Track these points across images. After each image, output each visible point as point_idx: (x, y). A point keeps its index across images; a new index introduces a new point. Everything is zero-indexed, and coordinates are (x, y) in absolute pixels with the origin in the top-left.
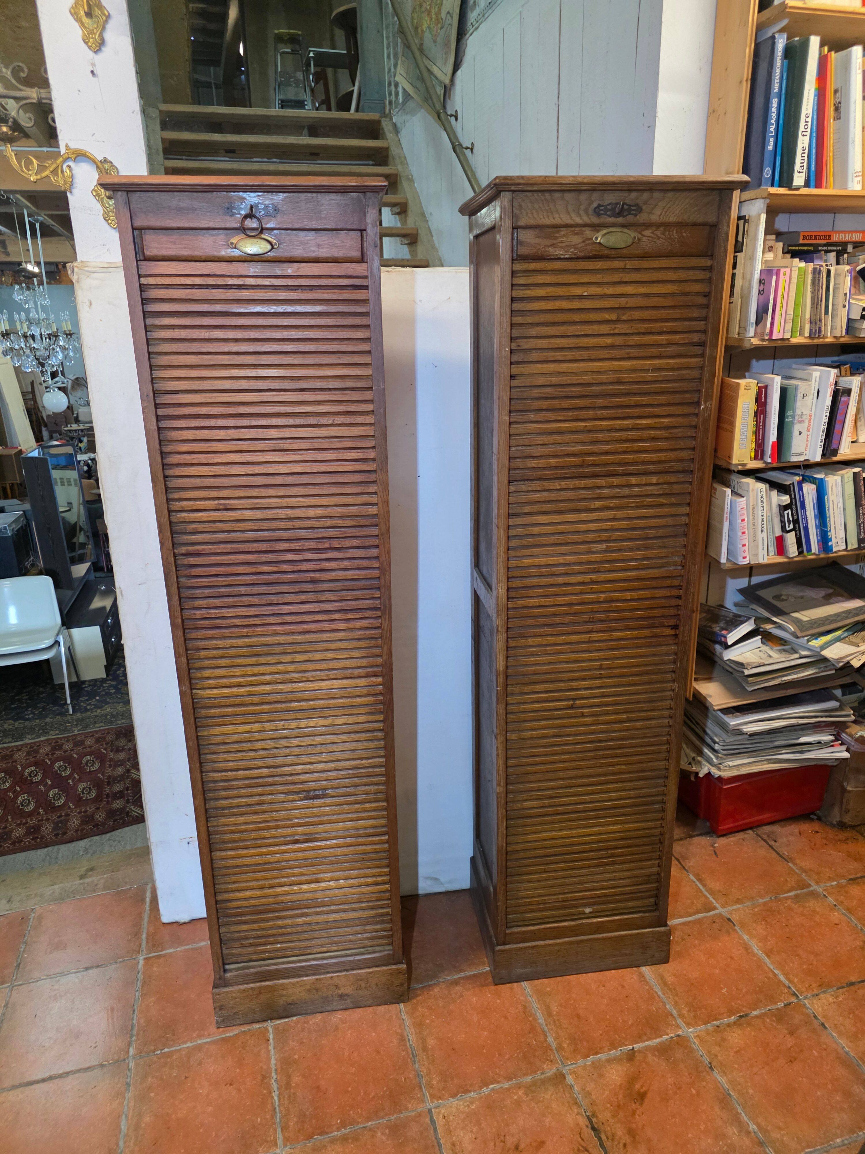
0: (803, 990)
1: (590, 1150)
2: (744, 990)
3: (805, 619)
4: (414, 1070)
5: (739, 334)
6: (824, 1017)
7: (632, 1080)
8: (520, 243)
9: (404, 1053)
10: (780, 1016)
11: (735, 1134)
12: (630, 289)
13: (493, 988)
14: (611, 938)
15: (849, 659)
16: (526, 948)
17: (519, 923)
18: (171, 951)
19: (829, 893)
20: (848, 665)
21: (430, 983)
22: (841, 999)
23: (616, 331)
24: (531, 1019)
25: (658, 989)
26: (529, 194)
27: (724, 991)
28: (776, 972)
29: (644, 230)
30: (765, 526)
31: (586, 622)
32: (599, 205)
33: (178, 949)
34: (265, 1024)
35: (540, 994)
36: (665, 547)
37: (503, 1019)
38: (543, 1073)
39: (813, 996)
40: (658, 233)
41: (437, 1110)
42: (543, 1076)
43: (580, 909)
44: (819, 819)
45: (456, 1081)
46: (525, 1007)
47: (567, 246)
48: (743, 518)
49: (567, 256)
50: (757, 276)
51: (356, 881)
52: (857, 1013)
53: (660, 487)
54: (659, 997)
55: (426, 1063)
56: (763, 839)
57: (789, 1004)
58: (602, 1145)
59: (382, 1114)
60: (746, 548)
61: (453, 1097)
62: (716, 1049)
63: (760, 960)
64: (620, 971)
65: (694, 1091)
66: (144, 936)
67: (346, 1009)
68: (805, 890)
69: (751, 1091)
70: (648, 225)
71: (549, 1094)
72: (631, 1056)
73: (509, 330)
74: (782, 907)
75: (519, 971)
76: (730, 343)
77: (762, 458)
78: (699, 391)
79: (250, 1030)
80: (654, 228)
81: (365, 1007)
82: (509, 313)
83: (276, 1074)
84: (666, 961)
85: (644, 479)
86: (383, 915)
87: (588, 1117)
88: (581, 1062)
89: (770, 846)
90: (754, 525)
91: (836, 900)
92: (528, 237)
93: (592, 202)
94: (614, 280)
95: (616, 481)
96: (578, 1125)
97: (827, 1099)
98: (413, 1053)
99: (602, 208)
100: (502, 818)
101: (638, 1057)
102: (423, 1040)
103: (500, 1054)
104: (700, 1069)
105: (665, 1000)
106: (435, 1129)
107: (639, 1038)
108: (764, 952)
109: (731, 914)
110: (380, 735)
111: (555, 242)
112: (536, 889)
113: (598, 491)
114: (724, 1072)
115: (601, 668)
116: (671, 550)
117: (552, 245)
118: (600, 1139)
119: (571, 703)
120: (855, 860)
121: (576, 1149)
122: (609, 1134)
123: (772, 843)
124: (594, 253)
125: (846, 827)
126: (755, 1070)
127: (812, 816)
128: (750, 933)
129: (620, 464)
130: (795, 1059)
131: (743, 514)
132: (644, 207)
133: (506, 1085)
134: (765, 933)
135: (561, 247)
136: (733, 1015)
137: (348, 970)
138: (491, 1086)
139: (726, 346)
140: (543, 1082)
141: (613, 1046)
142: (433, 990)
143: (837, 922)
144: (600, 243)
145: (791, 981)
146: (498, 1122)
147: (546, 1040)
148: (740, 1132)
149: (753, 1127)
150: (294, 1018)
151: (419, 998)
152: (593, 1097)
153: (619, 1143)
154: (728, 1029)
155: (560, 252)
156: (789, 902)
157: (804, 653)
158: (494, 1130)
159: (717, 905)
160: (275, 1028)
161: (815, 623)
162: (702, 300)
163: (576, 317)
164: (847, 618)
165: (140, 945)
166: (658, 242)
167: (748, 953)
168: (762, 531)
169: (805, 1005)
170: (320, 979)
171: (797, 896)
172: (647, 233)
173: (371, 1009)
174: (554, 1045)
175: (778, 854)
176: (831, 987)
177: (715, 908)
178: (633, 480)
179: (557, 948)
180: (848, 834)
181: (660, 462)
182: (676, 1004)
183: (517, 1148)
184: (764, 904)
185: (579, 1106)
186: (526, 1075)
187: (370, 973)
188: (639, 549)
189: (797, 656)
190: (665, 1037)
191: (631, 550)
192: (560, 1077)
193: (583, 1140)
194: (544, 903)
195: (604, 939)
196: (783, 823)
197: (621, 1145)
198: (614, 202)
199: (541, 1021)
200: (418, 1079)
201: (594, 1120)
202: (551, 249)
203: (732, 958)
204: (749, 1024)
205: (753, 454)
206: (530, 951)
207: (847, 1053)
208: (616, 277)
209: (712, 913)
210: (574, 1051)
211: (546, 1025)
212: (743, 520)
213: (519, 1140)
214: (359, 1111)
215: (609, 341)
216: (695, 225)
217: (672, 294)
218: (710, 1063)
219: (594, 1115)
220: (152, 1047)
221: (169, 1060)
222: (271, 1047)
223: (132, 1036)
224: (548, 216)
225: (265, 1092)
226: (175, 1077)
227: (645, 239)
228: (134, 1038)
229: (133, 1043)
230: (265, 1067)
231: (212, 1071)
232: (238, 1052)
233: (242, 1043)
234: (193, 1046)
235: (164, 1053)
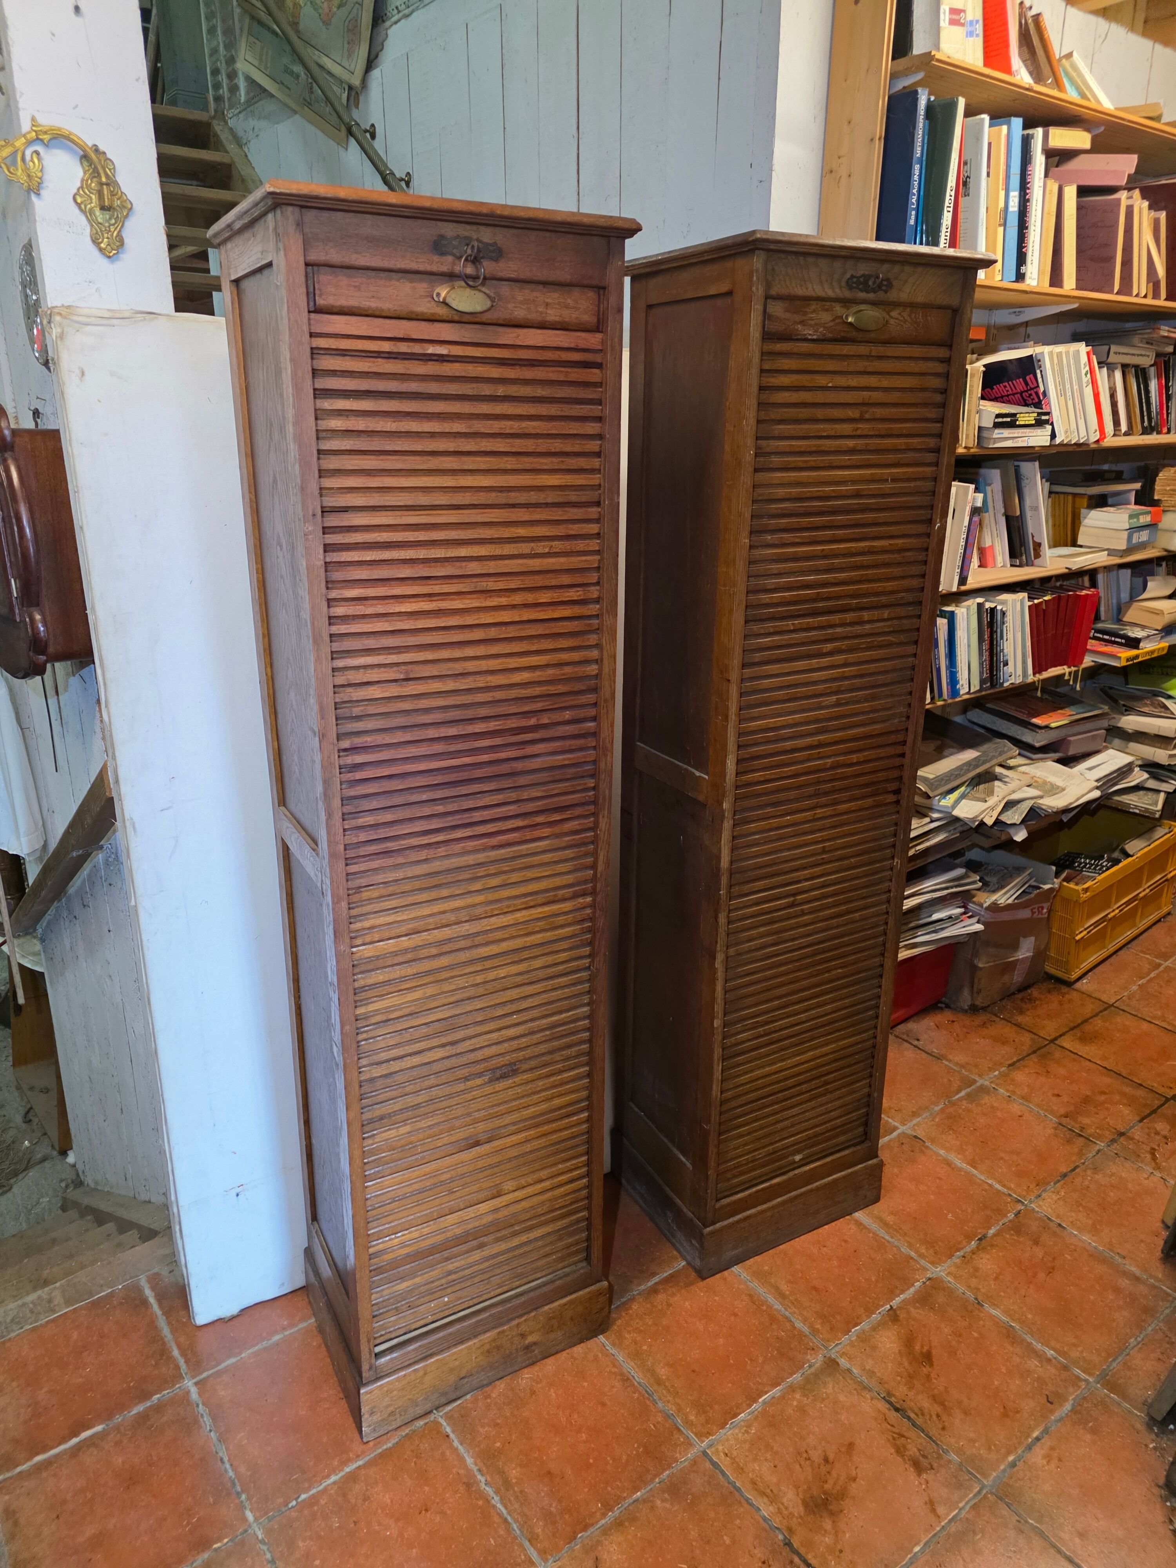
0: (1024, 1193)
1: (906, 1434)
2: (969, 1210)
3: (931, 776)
4: (660, 1412)
6: (1058, 1217)
7: (909, 1342)
8: (770, 317)
9: (636, 1395)
10: (1017, 1228)
11: (1037, 1366)
12: (873, 381)
13: (702, 1284)
14: (825, 1185)
15: (982, 816)
16: (738, 1222)
17: (726, 1194)
18: (232, 1360)
19: (997, 1085)
20: (982, 824)
21: (623, 1300)
22: (1063, 1194)
23: (859, 432)
24: (765, 1308)
25: (882, 1233)
26: (783, 256)
27: (950, 1216)
28: (990, 1182)
29: (893, 310)
31: (810, 797)
32: (852, 276)
33: (243, 1355)
34: (432, 1417)
35: (761, 1276)
36: (892, 696)
37: (733, 1318)
38: (810, 1366)
39: (1036, 1198)
40: (905, 314)
41: (713, 1449)
42: (813, 1370)
43: (790, 1158)
44: (948, 1006)
45: (716, 1407)
46: (751, 1296)
47: (816, 324)
49: (815, 337)
51: (547, 1184)
52: (1084, 1204)
53: (889, 623)
54: (888, 1241)
55: (671, 1399)
56: (903, 1040)
57: (1019, 1212)
58: (914, 1425)
59: (649, 1477)
61: (723, 1428)
62: (974, 1282)
63: (967, 1173)
64: (833, 1224)
65: (976, 1335)
66: (176, 1353)
67: (533, 1363)
68: (973, 1087)
69: (1029, 1316)
70: (895, 305)
71: (829, 1388)
72: (893, 1316)
73: (754, 428)
74: (960, 1111)
75: (730, 1254)
78: (932, 507)
79: (414, 1431)
80: (901, 308)
81: (557, 1353)
82: (756, 406)
83: (482, 1475)
84: (877, 1200)
85: (876, 614)
86: (578, 1221)
87: (884, 1398)
88: (845, 1339)
89: (915, 1046)
91: (1007, 1091)
92: (777, 309)
93: (845, 273)
94: (858, 369)
95: (850, 616)
96: (879, 1411)
97: (1102, 1301)
98: (646, 1391)
99: (855, 280)
100: (719, 1060)
101: (902, 1315)
102: (652, 1372)
103: (751, 1360)
104: (970, 1308)
105: (896, 1243)
106: (722, 1472)
107: (892, 1293)
108: (968, 1164)
109: (915, 1130)
110: (585, 974)
111: (804, 318)
112: (745, 1145)
113: (830, 631)
114: (995, 1305)
115: (824, 851)
116: (896, 699)
117: (802, 322)
118: (909, 1418)
119: (792, 899)
120: (1003, 1043)
121: (891, 1438)
122: (916, 1410)
123: (916, 1043)
124: (842, 334)
125: (978, 1011)
126: (1023, 1292)
127: (939, 1005)
128: (943, 1147)
129: (853, 596)
130: (1053, 1268)
132: (895, 283)
133: (776, 1391)
134: (958, 1143)
135: (811, 326)
136: (972, 1240)
137: (536, 1309)
138: (760, 1400)
140: (816, 1375)
141: (870, 1312)
142: (631, 1308)
143: (1020, 1114)
144: (850, 323)
145: (1008, 1188)
146: (790, 1438)
147: (795, 1328)
148: (1041, 1361)
149: (1050, 1353)
150: (468, 1397)
151: (619, 1322)
152: (878, 1374)
153: (931, 1416)
154: (974, 1256)
155: (809, 332)
156: (964, 1102)
157: (935, 815)
158: (791, 1449)
159: (896, 1124)
160: (449, 1417)
161: (942, 779)
162: (939, 398)
163: (820, 413)
164: (968, 771)
165: (177, 1367)
166: (904, 325)
167: (953, 1169)
169: (1033, 1209)
170: (503, 1332)
171: (968, 1095)
172: (894, 314)
173: (564, 1354)
174: (806, 1330)
175: (928, 1053)
176: (1049, 1183)
177: (895, 1128)
178: (866, 615)
179: (769, 1214)
180: (982, 1017)
181: (892, 592)
182: (910, 1246)
183: (826, 1460)
184: (942, 1110)
185: (870, 1390)
186: (791, 1375)
187: (565, 1305)
188: (866, 700)
189: (927, 820)
190: (917, 1284)
191: (858, 702)
192: (831, 1365)
193: (893, 1426)
194: (753, 1161)
195: (818, 1189)
196: (915, 1018)
197: (934, 1417)
198: (867, 273)
199: (777, 1306)
200: (670, 1421)
201: (893, 1399)
202: (800, 327)
203: (940, 1179)
204: (992, 1246)
206: (742, 1225)
207: (1095, 1248)
208: (861, 365)
209: (895, 1134)
210: (831, 1329)
211: (786, 1309)
213: (825, 1451)
214: (618, 1483)
215: (851, 443)
216: (940, 307)
217: (911, 389)
218: (976, 1299)
219: (889, 1394)
220: (280, 1500)
221: (316, 1508)
222: (456, 1443)
223: (238, 1494)
224: (801, 286)
225: (480, 1503)
226: (339, 1527)
227: (892, 321)
228: (243, 1497)
229: (247, 1504)
230: (462, 1472)
231: (389, 1501)
232: (413, 1464)
233: (412, 1451)
234: (341, 1478)
235: (303, 1501)
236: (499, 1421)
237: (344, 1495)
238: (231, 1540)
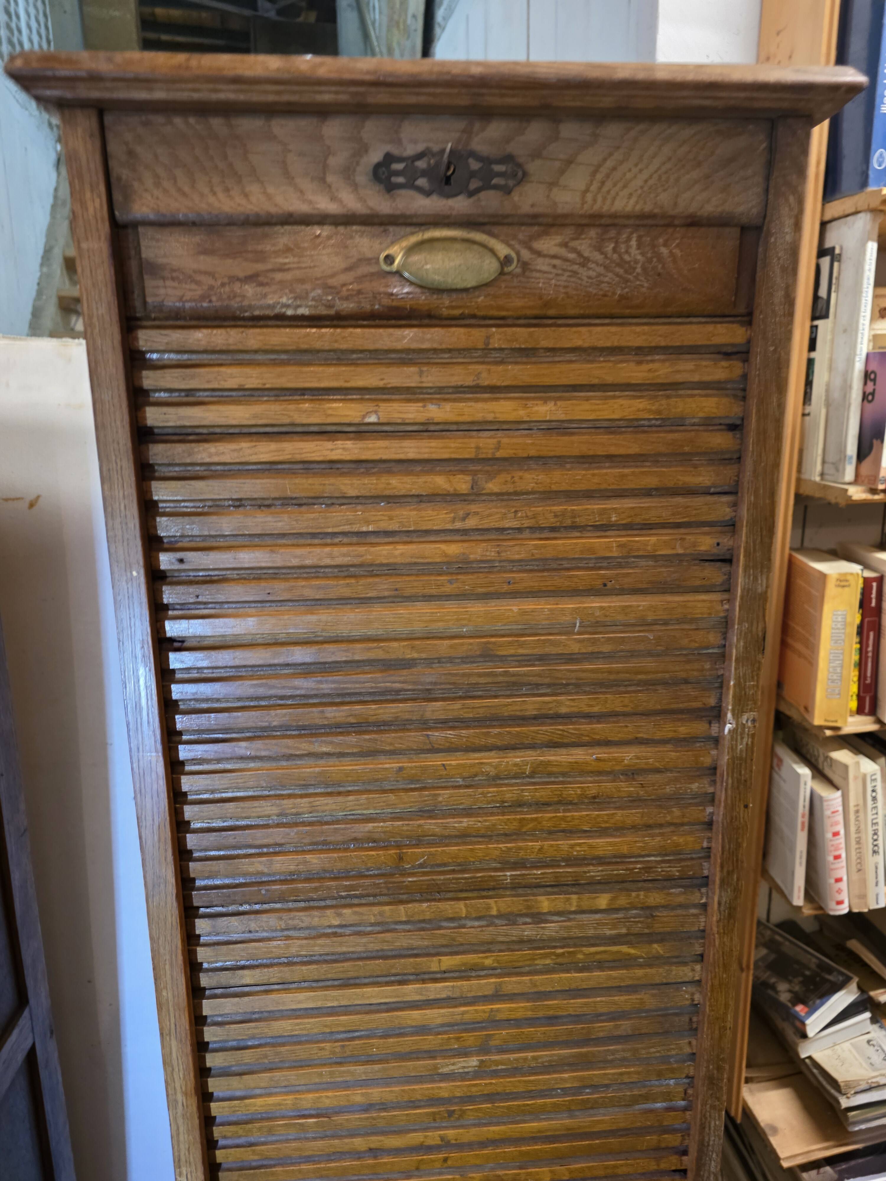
5: (822, 475)
8: (151, 269)
23: (471, 523)
26: (154, 118)
29: (538, 236)
30: (880, 842)
32: (390, 158)
40: (584, 246)
47: (301, 280)
48: (836, 829)
49: (302, 311)
50: (859, 366)
60: (843, 885)
70: (547, 223)
76: (806, 490)
77: (873, 711)
78: (721, 684)
80: (569, 232)
90: (858, 842)
92: (171, 250)
93: (364, 149)
99: (398, 166)
111: (260, 267)
117: (253, 278)
124: (387, 301)
131: (837, 823)
132: (532, 167)
135: (282, 284)
139: (798, 497)
144: (401, 274)
155: (280, 300)
162: (723, 440)
166: (583, 272)
168: (875, 852)
172: (548, 245)
202: (249, 290)
205: (854, 704)
208: (462, 373)
212: (836, 834)
216: (697, 222)
224: (227, 190)
227: (542, 264)
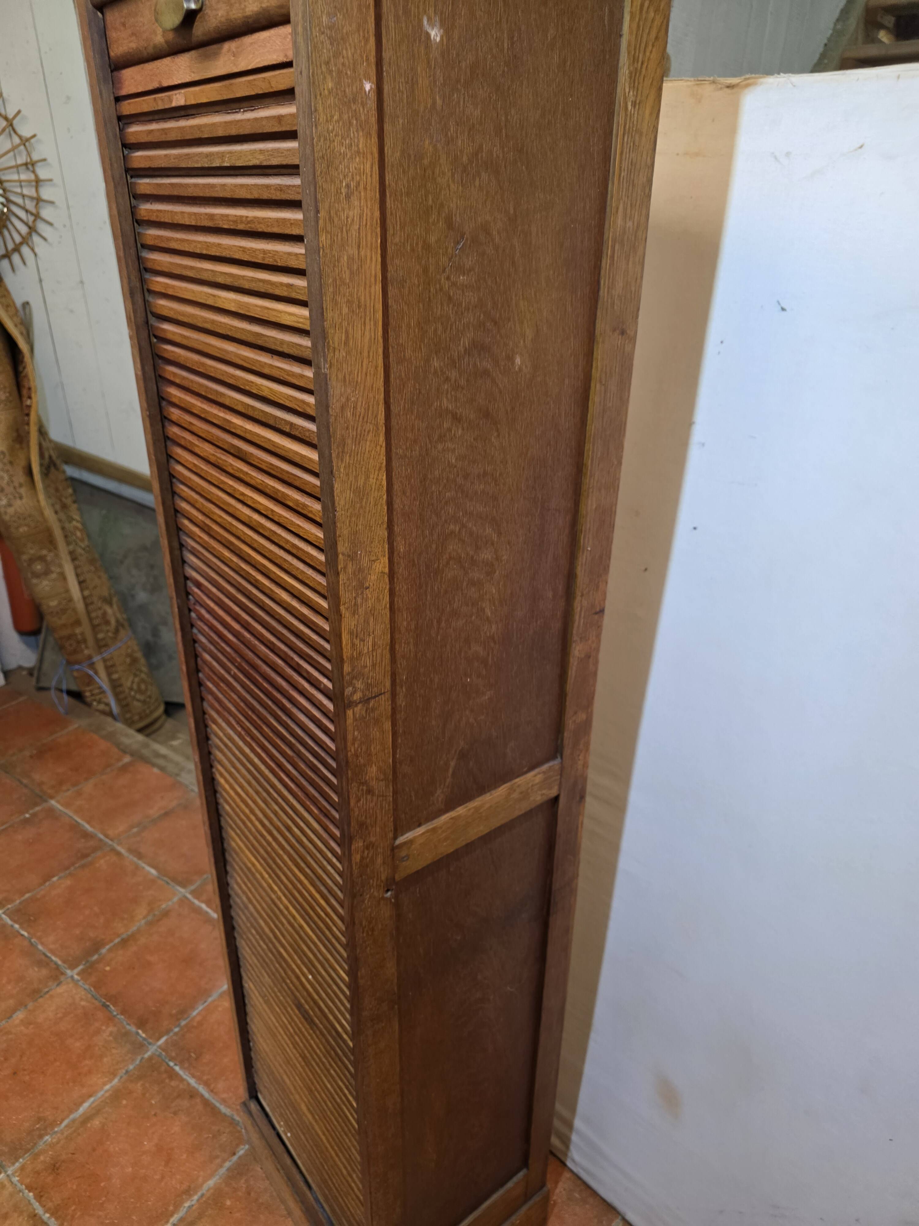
160: (253, 1148)
220: (173, 1054)
221: (167, 1081)
222: (227, 1164)
223: (179, 1025)
225: (171, 1208)
226: (152, 1104)
228: (176, 1030)
229: (171, 1034)
230: (200, 1180)
231: (173, 1132)
232: (206, 1136)
233: (219, 1131)
234: (194, 1087)
235: (174, 1070)
236: (252, 1194)
237: (179, 1096)
238: (144, 1039)
